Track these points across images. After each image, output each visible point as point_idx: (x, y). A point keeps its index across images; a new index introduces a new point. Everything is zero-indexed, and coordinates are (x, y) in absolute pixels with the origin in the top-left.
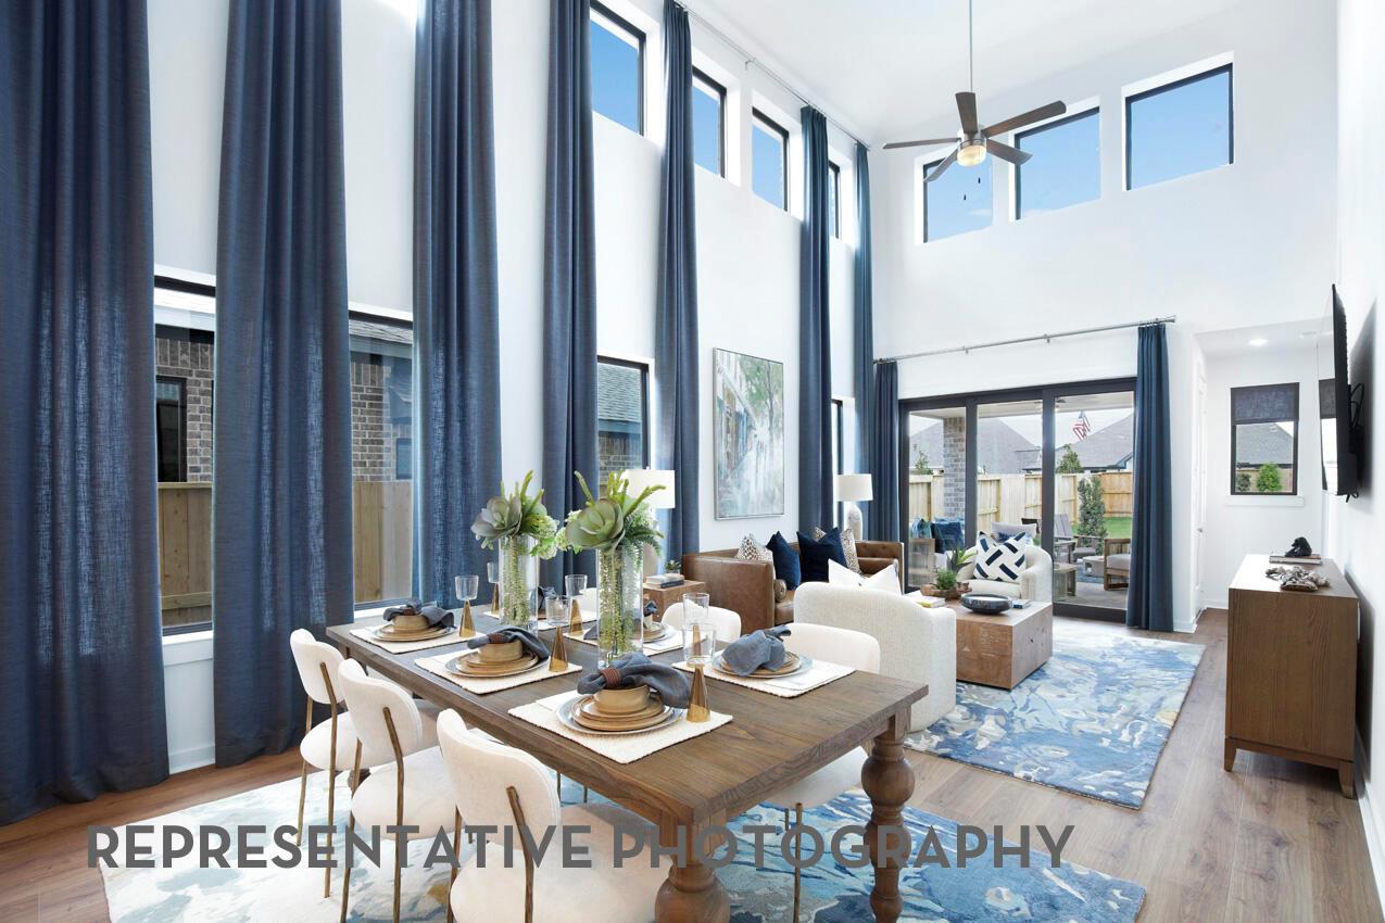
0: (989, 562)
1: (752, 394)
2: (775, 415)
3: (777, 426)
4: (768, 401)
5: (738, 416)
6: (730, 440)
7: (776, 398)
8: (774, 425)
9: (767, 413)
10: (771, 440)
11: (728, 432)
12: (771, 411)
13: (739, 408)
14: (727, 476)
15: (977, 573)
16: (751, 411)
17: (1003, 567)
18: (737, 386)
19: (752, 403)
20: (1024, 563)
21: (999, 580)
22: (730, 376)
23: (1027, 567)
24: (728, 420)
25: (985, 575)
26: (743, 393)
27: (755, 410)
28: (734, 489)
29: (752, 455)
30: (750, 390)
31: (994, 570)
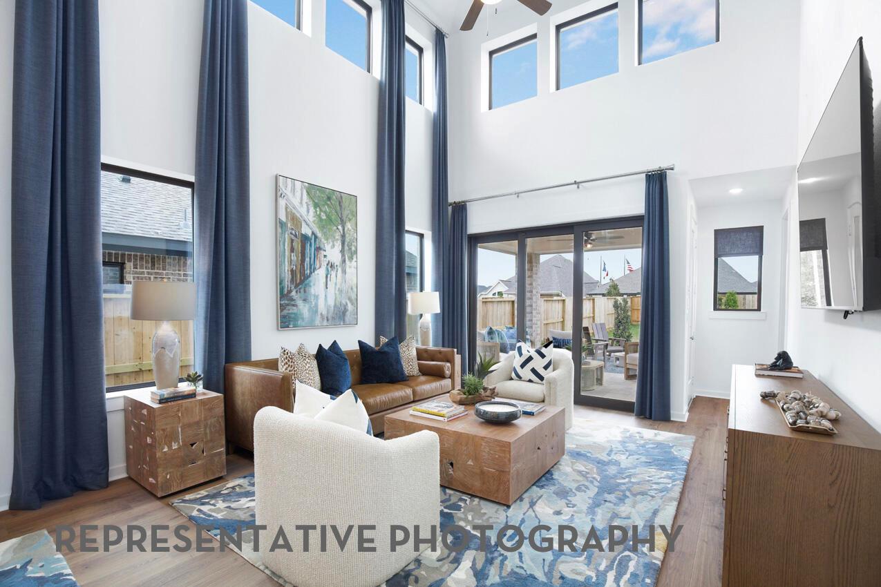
0: (523, 366)
1: (321, 220)
2: (347, 240)
3: (350, 249)
4: (340, 227)
5: (305, 239)
6: (294, 258)
7: (349, 226)
8: (346, 248)
9: (338, 236)
10: (344, 261)
11: (292, 250)
12: (343, 236)
13: (306, 230)
14: (290, 292)
15: (513, 375)
16: (319, 235)
17: (533, 371)
18: (303, 210)
19: (322, 228)
20: (551, 367)
21: (530, 381)
22: (296, 202)
23: (554, 370)
24: (292, 241)
25: (519, 377)
26: (311, 217)
27: (325, 234)
28: (300, 303)
29: (320, 273)
30: (319, 216)
31: (526, 373)
